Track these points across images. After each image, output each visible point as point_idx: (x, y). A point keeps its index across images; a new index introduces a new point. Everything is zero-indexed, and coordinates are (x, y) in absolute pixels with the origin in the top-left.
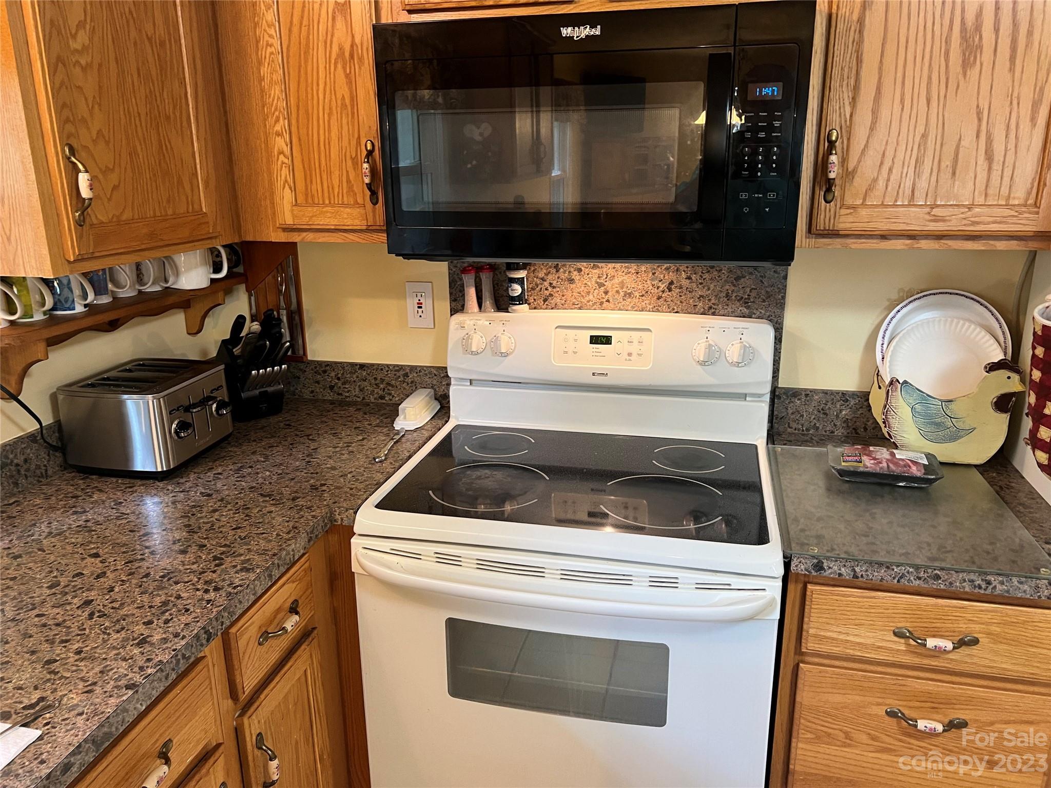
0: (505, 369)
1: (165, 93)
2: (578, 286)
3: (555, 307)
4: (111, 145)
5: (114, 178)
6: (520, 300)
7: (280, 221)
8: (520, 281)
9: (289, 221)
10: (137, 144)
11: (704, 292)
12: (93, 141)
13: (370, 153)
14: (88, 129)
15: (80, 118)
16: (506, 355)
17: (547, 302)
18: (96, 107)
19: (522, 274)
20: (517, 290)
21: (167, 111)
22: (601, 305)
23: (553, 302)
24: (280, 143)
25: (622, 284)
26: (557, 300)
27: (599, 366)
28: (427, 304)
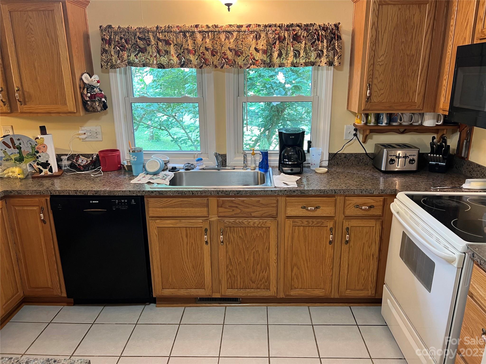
1: (410, 69)
4: (384, 84)
5: (382, 92)
9: (442, 107)
10: (394, 83)
12: (378, 83)
14: (378, 80)
15: (376, 77)
18: (382, 74)
21: (409, 73)
24: (445, 82)
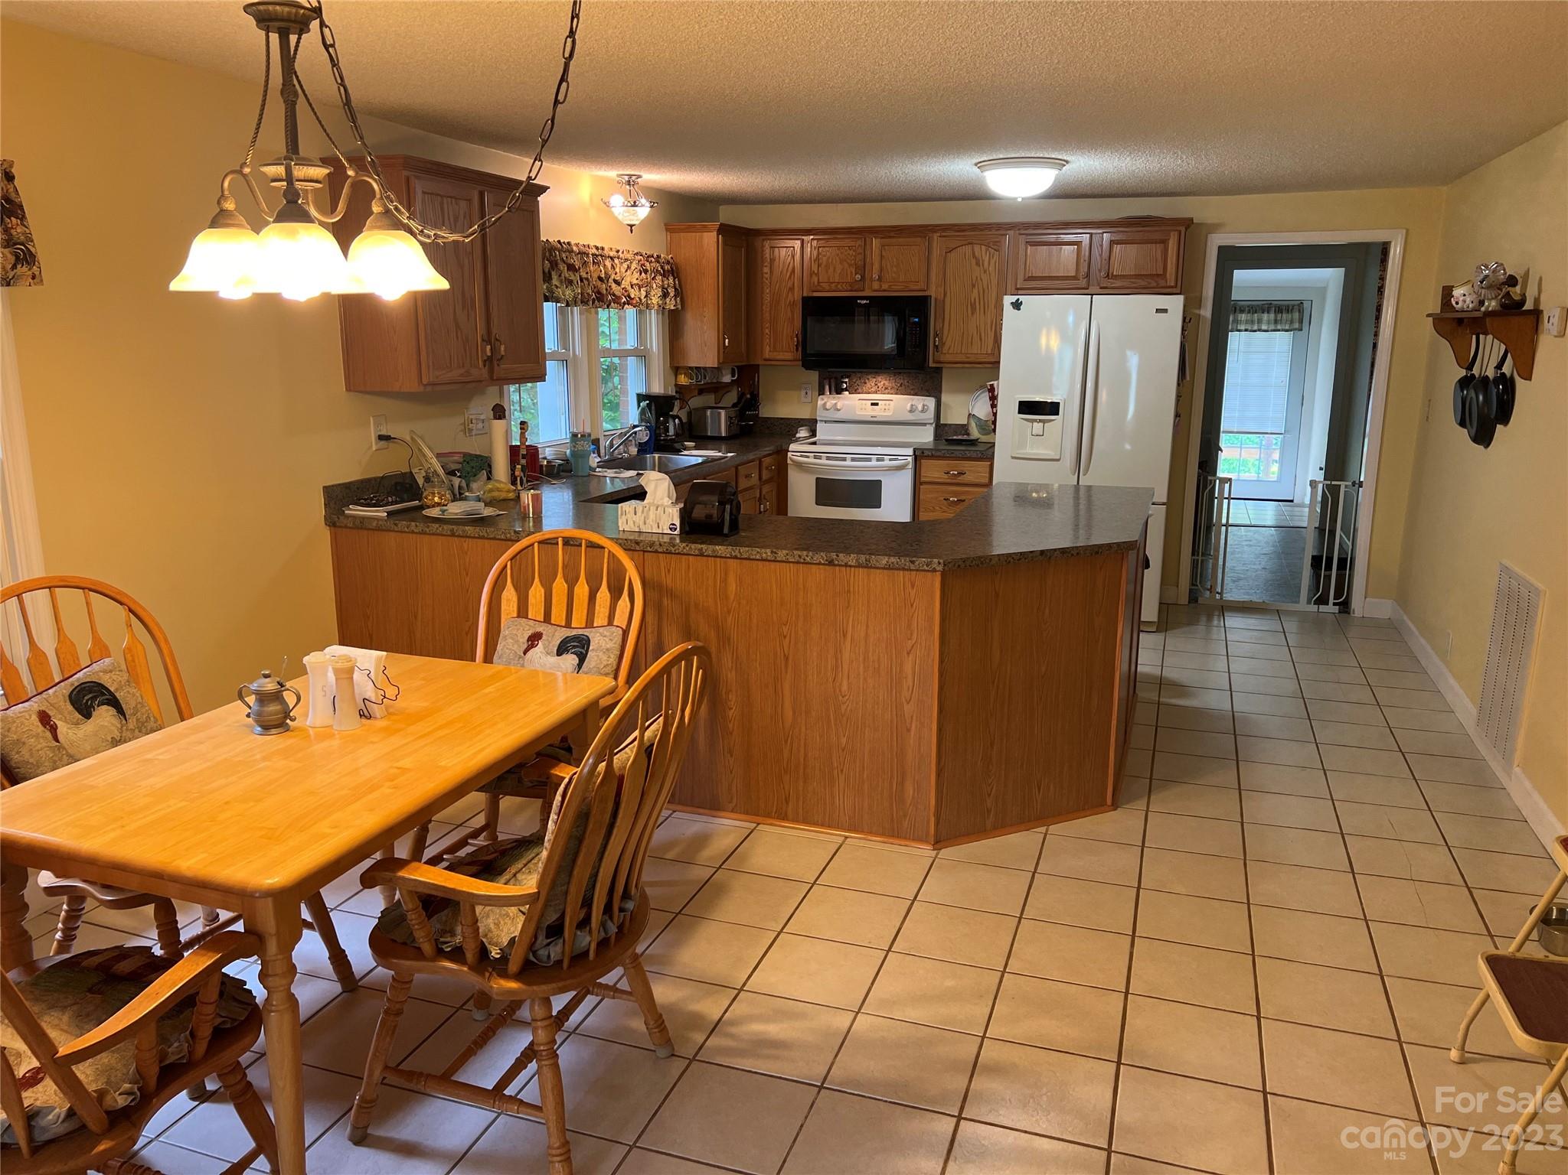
0: (839, 416)
2: (868, 385)
3: (859, 393)
6: (846, 390)
7: (764, 357)
8: (846, 383)
9: (767, 357)
11: (913, 387)
12: (731, 330)
13: (797, 335)
16: (839, 410)
17: (856, 392)
19: (847, 380)
20: (845, 386)
22: (876, 392)
23: (858, 391)
24: (767, 331)
25: (884, 384)
26: (860, 390)
27: (873, 414)
28: (809, 393)
